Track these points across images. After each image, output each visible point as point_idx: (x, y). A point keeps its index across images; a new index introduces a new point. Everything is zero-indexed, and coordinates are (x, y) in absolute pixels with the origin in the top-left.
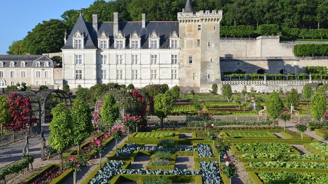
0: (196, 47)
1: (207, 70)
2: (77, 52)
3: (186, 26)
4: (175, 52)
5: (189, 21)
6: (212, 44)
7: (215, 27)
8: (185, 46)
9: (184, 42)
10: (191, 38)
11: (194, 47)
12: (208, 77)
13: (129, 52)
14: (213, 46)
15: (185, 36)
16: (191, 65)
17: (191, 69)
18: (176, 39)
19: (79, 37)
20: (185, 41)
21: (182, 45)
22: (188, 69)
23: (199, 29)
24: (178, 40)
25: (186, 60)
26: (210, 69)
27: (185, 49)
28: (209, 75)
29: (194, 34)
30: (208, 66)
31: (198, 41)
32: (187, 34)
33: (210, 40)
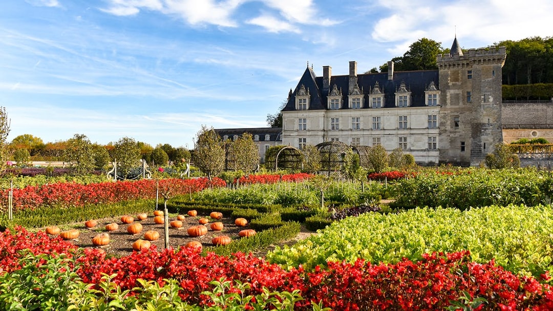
0: (464, 104)
1: (482, 137)
2: (301, 115)
3: (449, 73)
4: (434, 111)
5: (454, 65)
6: (490, 97)
7: (493, 71)
8: (448, 101)
9: (446, 96)
10: (457, 90)
11: (461, 104)
12: (482, 148)
13: (368, 112)
14: (491, 100)
15: (448, 87)
16: (457, 130)
17: (457, 135)
18: (434, 93)
19: (303, 95)
20: (448, 94)
21: (444, 101)
22: (452, 135)
23: (470, 77)
24: (438, 93)
25: (449, 122)
26: (487, 135)
27: (449, 106)
28: (485, 144)
29: (462, 84)
30: (483, 130)
31: (469, 93)
32: (450, 84)
33: (486, 92)
